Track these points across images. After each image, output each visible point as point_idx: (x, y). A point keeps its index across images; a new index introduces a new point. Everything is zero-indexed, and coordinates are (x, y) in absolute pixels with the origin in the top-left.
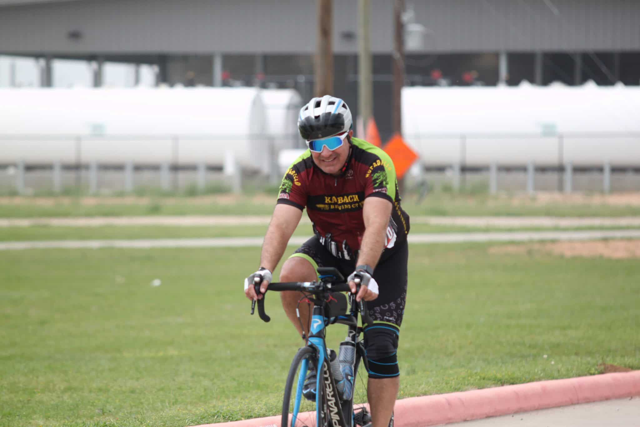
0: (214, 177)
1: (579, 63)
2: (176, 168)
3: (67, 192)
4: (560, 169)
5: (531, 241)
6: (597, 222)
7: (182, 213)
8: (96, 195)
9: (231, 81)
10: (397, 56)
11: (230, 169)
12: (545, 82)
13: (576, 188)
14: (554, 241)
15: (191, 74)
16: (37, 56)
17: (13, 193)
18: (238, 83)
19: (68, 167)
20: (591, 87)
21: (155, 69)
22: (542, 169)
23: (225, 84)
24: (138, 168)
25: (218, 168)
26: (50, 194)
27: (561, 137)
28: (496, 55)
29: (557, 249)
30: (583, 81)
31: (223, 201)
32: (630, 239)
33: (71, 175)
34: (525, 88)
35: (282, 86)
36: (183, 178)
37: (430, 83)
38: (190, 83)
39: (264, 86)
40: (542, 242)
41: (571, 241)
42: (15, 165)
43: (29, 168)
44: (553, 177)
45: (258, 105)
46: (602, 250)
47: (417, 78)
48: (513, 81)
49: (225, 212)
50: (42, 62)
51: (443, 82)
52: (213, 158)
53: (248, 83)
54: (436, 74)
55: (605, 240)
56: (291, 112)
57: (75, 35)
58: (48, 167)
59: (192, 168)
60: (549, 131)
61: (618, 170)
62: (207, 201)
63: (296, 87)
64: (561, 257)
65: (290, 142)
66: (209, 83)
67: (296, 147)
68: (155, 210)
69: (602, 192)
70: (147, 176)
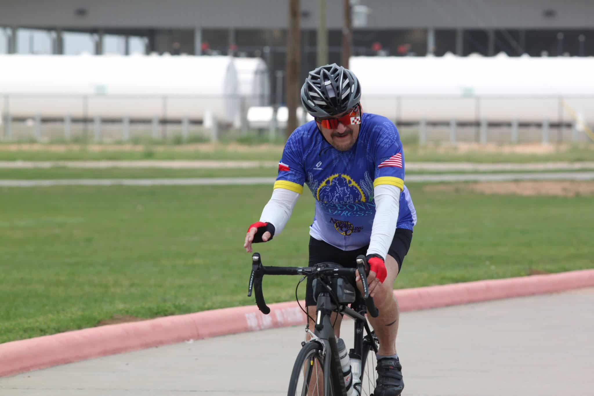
0: (194, 129)
1: (492, 38)
2: (164, 122)
3: (76, 140)
4: (477, 124)
5: (457, 182)
6: (508, 167)
7: (171, 157)
8: (100, 143)
9: (210, 51)
10: (346, 32)
11: (208, 123)
12: (465, 53)
13: (490, 140)
14: (475, 182)
15: (176, 45)
16: (49, 29)
17: (32, 141)
18: (215, 52)
19: (75, 120)
20: (502, 58)
21: (146, 40)
22: (462, 124)
23: (204, 53)
24: (133, 121)
25: (199, 122)
26: (62, 142)
27: (478, 98)
28: (425, 31)
29: (479, 188)
30: (495, 52)
31: (204, 148)
32: (535, 181)
33: (80, 127)
34: (449, 58)
35: (251, 55)
36: (171, 129)
37: (371, 53)
38: (175, 52)
39: (236, 55)
40: (466, 182)
41: (489, 182)
42: (33, 118)
43: (45, 120)
44: (471, 131)
45: (231, 71)
46: (513, 188)
47: (362, 49)
48: (439, 53)
49: (206, 157)
50: (54, 35)
51: (382, 52)
52: (194, 114)
53: (224, 53)
54: (376, 46)
55: (516, 181)
56: (258, 76)
57: (81, 12)
58: (60, 120)
59: (178, 122)
60: (468, 94)
61: (524, 125)
62: (191, 148)
63: (262, 56)
64: (482, 194)
65: (257, 101)
66: (191, 52)
67: (262, 105)
68: (149, 155)
69: (511, 143)
70: (140, 128)
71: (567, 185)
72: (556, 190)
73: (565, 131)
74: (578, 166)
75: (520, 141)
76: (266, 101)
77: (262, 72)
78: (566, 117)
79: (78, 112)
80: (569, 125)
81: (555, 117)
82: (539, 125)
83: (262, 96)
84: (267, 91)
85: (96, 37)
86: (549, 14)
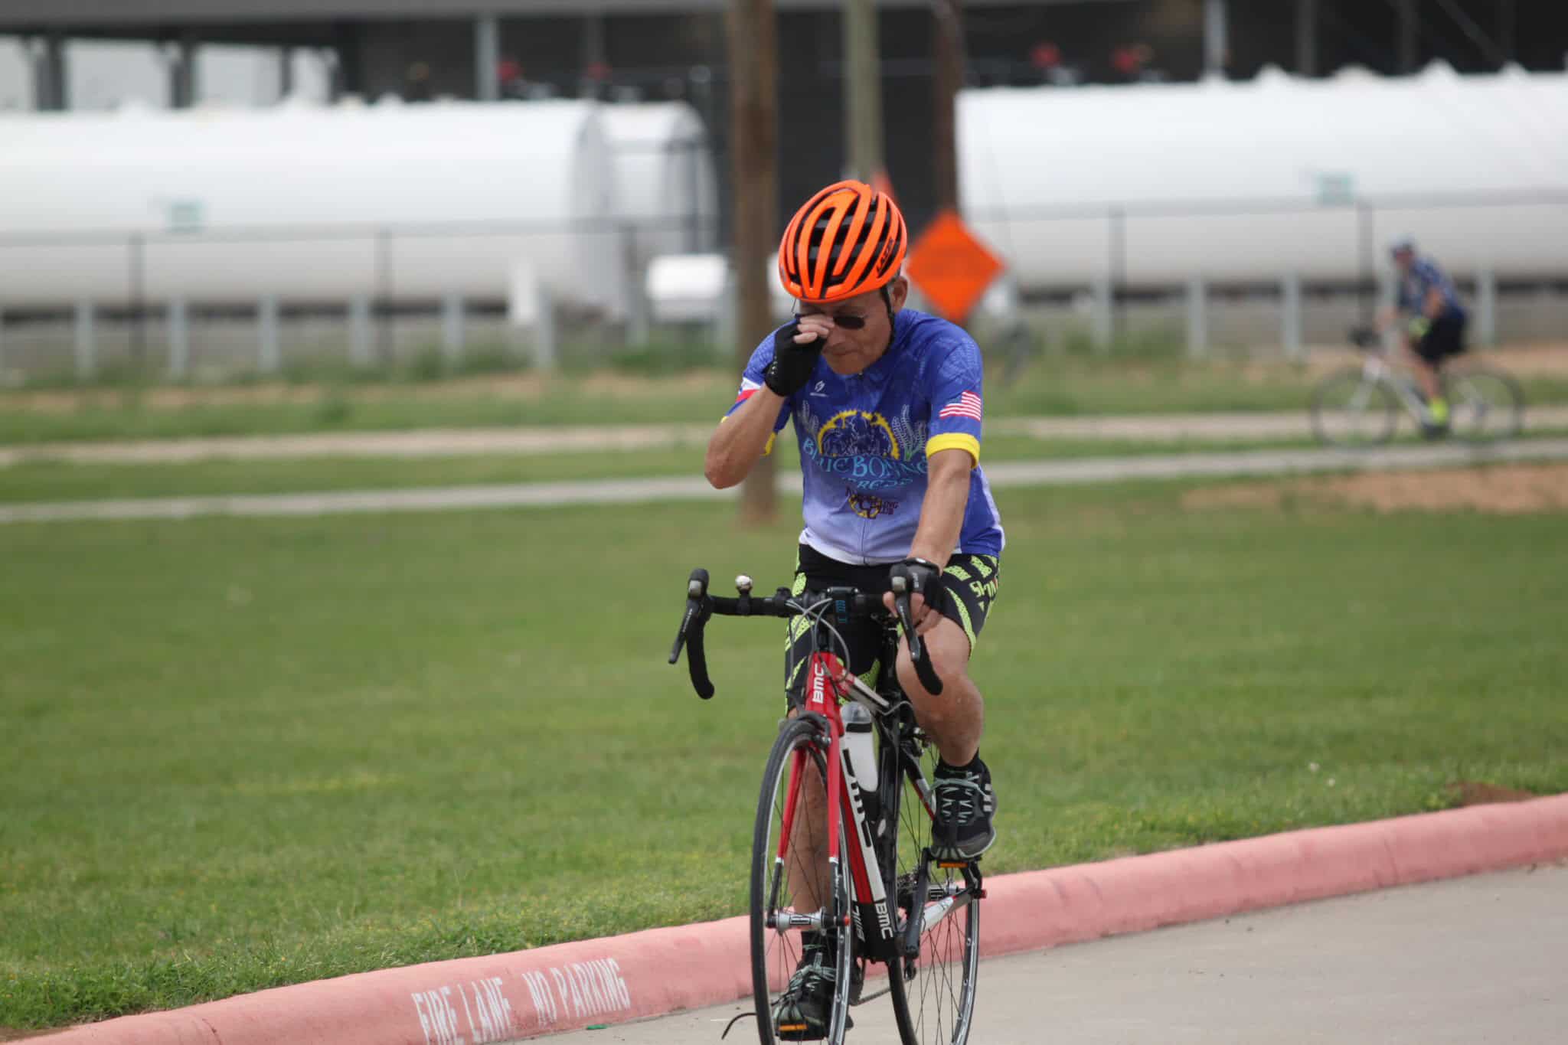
0: (484, 329)
1: (1408, 21)
2: (387, 309)
3: (109, 378)
4: (1367, 290)
5: (1292, 475)
7: (404, 424)
8: (185, 383)
10: (945, 10)
11: (525, 309)
12: (1324, 68)
14: (1347, 473)
15: (419, 70)
16: (24, 31)
18: (540, 89)
20: (1438, 79)
21: (331, 58)
22: (1319, 290)
23: (509, 92)
24: (293, 312)
25: (494, 308)
26: (66, 383)
27: (1365, 208)
28: (1198, 2)
29: (1360, 492)
30: (1418, 63)
31: (510, 390)
32: (1542, 463)
33: (121, 336)
34: (1273, 85)
35: (652, 95)
36: (406, 334)
37: (1029, 78)
38: (417, 93)
39: (607, 96)
40: (1320, 475)
41: (1392, 471)
43: (14, 317)
44: (1347, 310)
45: (591, 142)
46: (1467, 490)
47: (997, 65)
48: (1241, 70)
49: (513, 418)
50: (39, 47)
51: (1063, 73)
52: (480, 282)
53: (567, 91)
54: (1045, 54)
55: (1480, 466)
56: (679, 160)
58: (62, 314)
59: (427, 308)
60: (1335, 194)
61: (1513, 287)
62: (468, 391)
63: (687, 96)
64: (1368, 511)
65: (676, 237)
66: (466, 89)
67: (693, 248)
68: (334, 418)
70: (313, 332)
75: (1505, 338)
76: (705, 235)
77: (689, 146)
79: (116, 286)
83: (691, 222)
84: (706, 205)
85: (171, 52)
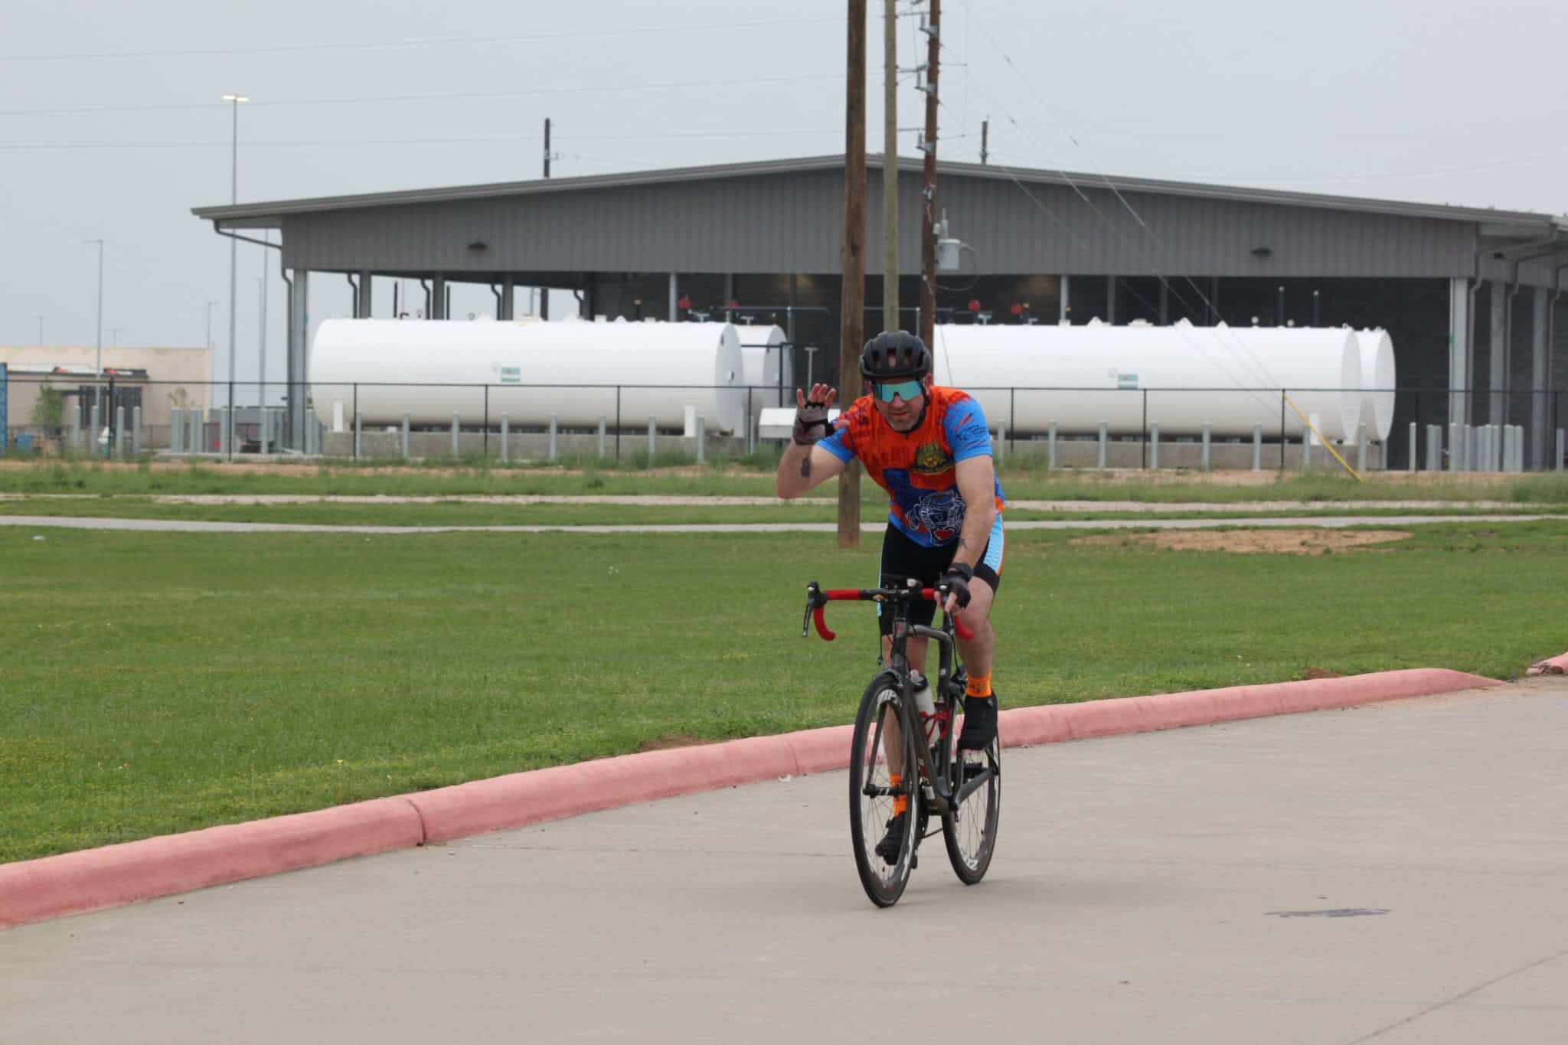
0: (669, 441)
2: (616, 429)
3: (470, 460)
4: (1145, 436)
5: (1124, 531)
6: (1203, 507)
8: (510, 466)
9: (692, 314)
10: (926, 278)
11: (690, 432)
12: (1123, 320)
13: (1164, 464)
14: (1153, 530)
16: (422, 275)
17: (401, 463)
18: (701, 316)
19: (467, 427)
20: (1184, 325)
21: (579, 295)
22: (1116, 436)
23: (683, 316)
24: (566, 428)
25: (676, 430)
26: (452, 464)
27: (1145, 391)
28: (1056, 279)
29: (1162, 540)
30: (1172, 318)
31: (685, 474)
33: (476, 437)
34: (1097, 328)
35: (760, 320)
36: (628, 442)
37: (967, 319)
38: (635, 315)
39: (737, 320)
40: (1137, 531)
41: (1176, 531)
42: (398, 425)
43: (415, 427)
44: (1133, 447)
45: (728, 345)
46: (1217, 541)
47: (952, 312)
48: (1079, 318)
49: (691, 489)
50: (429, 283)
51: (984, 317)
52: (668, 418)
53: (718, 317)
54: (974, 307)
55: (1223, 529)
56: (775, 353)
57: (478, 247)
58: (445, 427)
59: (642, 430)
60: (1127, 384)
61: (1218, 438)
62: (665, 473)
63: (781, 321)
64: (1170, 549)
65: (774, 397)
66: (662, 315)
68: (596, 486)
69: (1201, 470)
70: (578, 438)
71: (1307, 536)
72: (1290, 543)
73: (1289, 447)
74: (1318, 506)
75: (1214, 467)
77: (781, 346)
78: (1292, 426)
79: (476, 413)
80: (1297, 439)
81: (1274, 426)
82: (1247, 439)
83: (780, 390)
85: (499, 288)
86: (1263, 253)
